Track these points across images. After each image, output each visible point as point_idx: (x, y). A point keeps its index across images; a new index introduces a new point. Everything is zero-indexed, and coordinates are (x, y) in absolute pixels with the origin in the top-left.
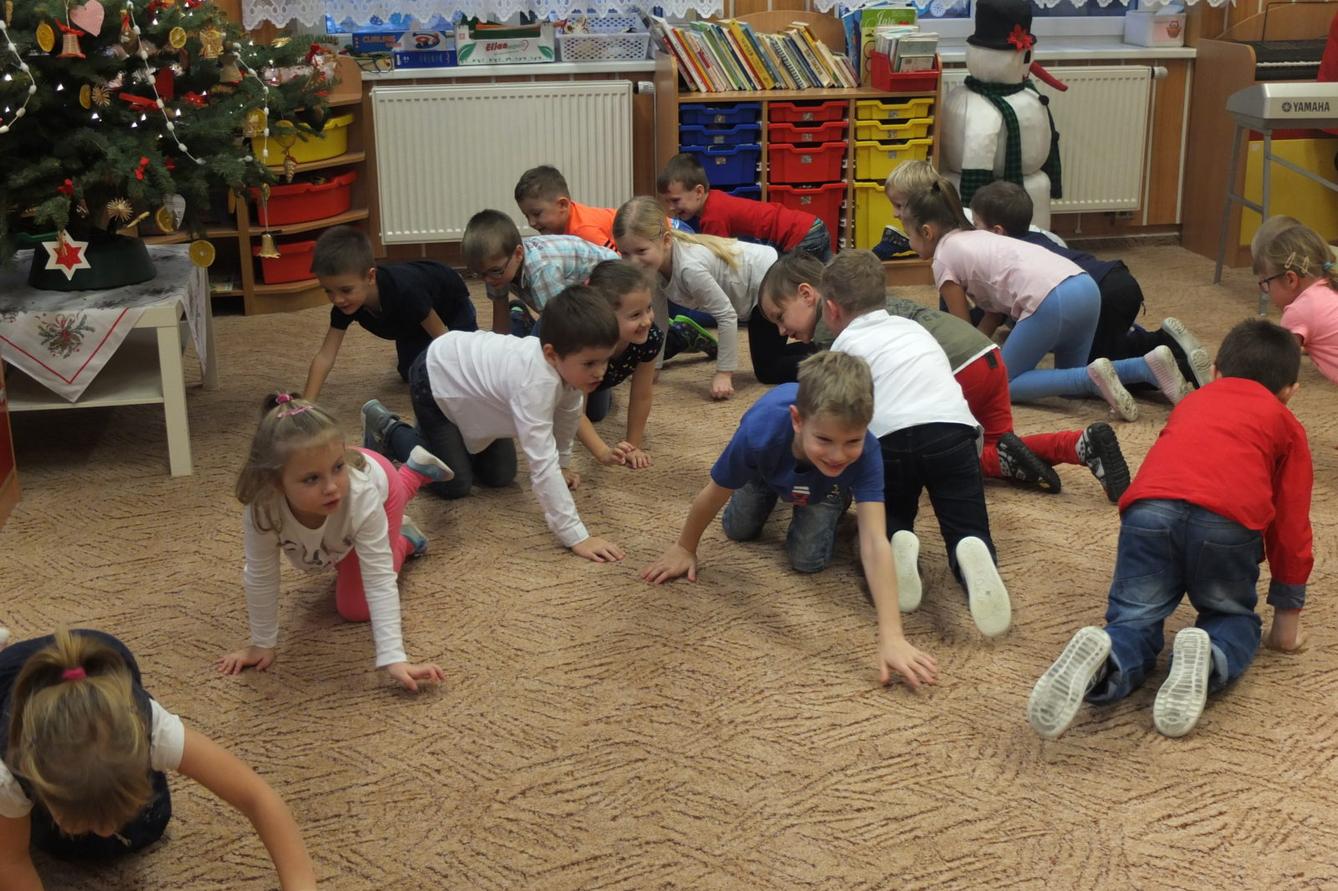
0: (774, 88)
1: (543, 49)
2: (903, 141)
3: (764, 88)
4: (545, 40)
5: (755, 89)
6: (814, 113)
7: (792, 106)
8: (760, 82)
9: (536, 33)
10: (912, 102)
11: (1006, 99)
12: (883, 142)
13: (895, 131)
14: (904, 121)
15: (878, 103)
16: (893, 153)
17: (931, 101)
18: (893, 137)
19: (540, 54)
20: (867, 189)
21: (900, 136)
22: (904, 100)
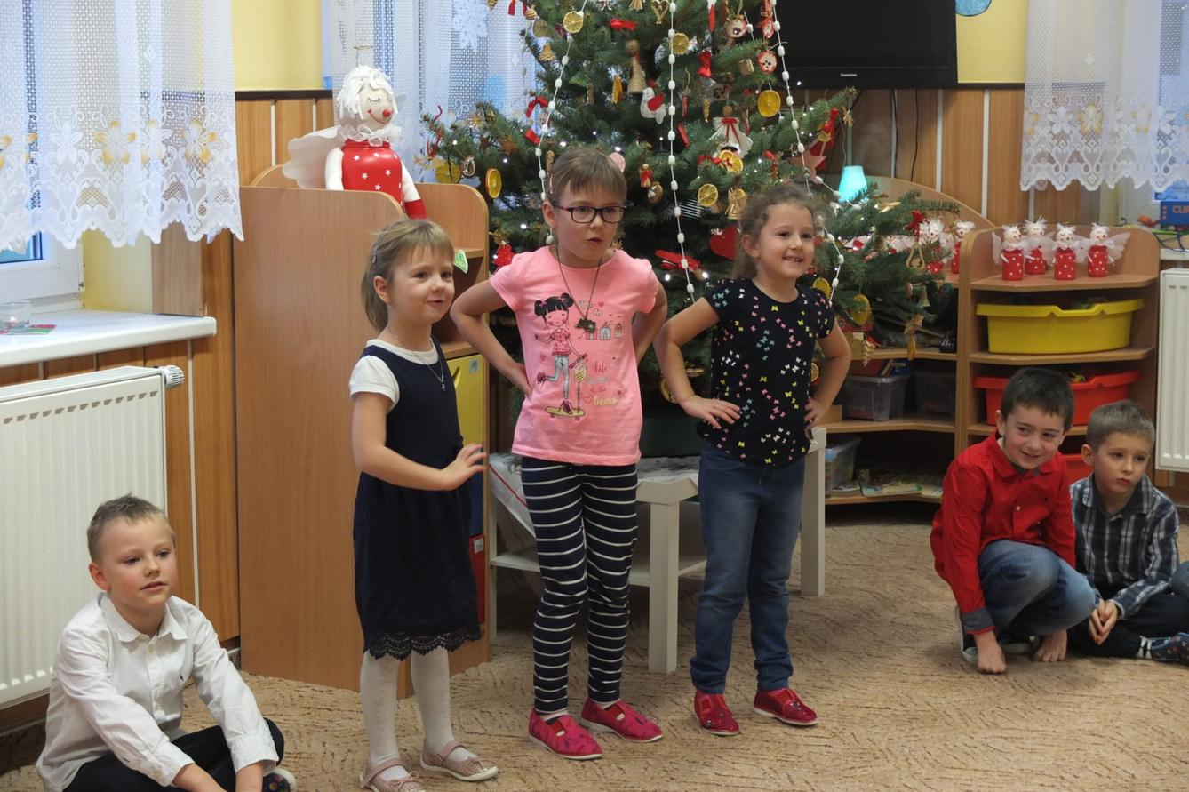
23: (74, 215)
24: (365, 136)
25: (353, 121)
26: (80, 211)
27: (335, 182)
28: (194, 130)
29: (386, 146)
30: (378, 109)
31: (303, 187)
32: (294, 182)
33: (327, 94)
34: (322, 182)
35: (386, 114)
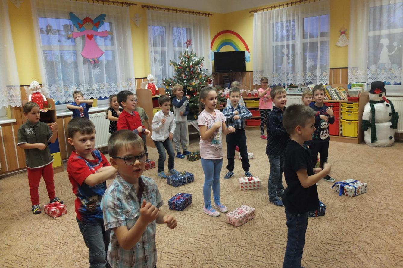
0: (331, 99)
1: (299, 90)
2: (352, 112)
3: (329, 99)
4: (299, 88)
5: (327, 99)
6: (333, 105)
7: (329, 103)
8: (329, 98)
9: (297, 87)
10: (353, 104)
11: (374, 104)
12: (347, 112)
13: (350, 110)
14: (352, 108)
15: (346, 103)
16: (350, 115)
17: (358, 104)
18: (350, 111)
19: (298, 91)
20: (344, 122)
21: (351, 111)
22: (352, 103)
24: (149, 83)
25: (149, 81)
27: (146, 88)
29: (152, 84)
35: (152, 80)
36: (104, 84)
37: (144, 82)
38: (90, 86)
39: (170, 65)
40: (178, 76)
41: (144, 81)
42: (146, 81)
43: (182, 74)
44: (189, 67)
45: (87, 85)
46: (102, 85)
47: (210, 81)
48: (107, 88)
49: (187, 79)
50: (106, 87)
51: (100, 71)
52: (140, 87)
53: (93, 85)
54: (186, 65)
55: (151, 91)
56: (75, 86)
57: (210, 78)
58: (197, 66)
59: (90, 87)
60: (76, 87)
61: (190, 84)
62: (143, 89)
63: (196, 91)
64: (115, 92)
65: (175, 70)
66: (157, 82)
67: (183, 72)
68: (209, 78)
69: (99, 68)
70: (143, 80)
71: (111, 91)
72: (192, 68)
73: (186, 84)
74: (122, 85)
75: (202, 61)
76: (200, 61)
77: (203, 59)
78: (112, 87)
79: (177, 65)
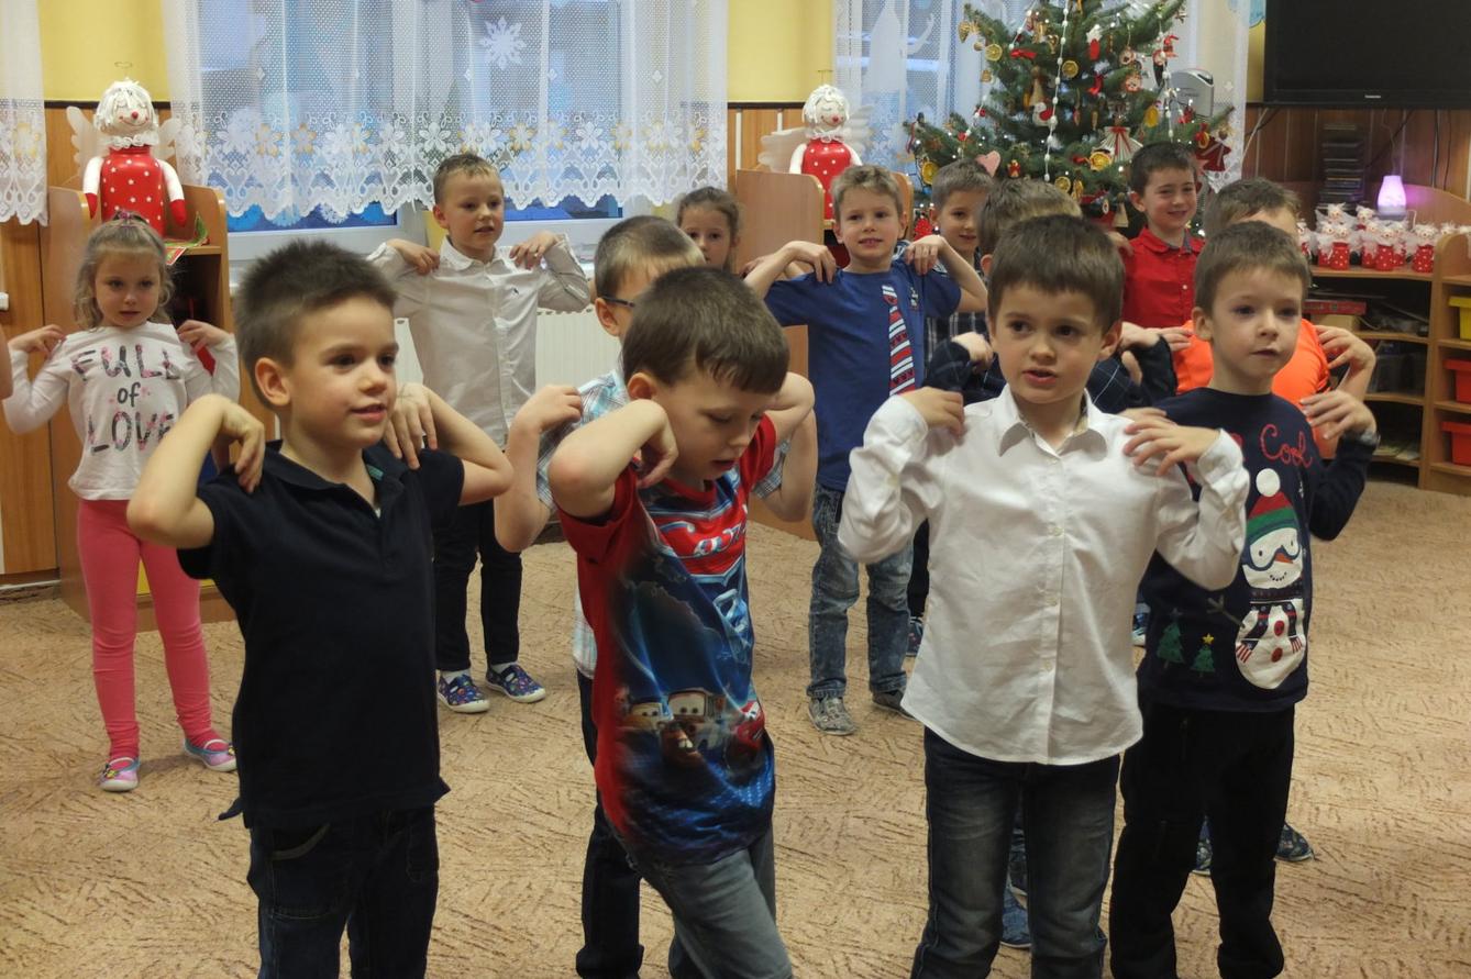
23: (595, 185)
24: (817, 135)
25: (812, 124)
26: (599, 182)
27: (795, 168)
28: (691, 129)
29: (835, 143)
30: (829, 115)
31: (773, 170)
32: (767, 167)
33: (800, 106)
34: (788, 166)
35: (836, 120)
36: (533, 129)
37: (788, 132)
38: (447, 134)
39: (964, 35)
40: (1006, 105)
41: (784, 127)
42: (800, 125)
43: (1031, 92)
44: (1078, 50)
45: (434, 126)
46: (521, 128)
47: (1216, 152)
48: (551, 150)
49: (1061, 131)
50: (546, 144)
51: (523, 45)
52: (757, 163)
53: (469, 129)
54: (1063, 40)
55: (820, 186)
56: (357, 128)
57: (1215, 134)
58: (1134, 48)
59: (446, 141)
60: (366, 135)
61: (1075, 160)
62: (770, 174)
63: (1114, 209)
64: (599, 177)
65: (992, 63)
66: (865, 133)
67: (1037, 84)
68: (1205, 128)
69: (517, 27)
70: (780, 115)
71: (571, 172)
72: (1098, 61)
73: (1047, 157)
74: (644, 135)
75: (1173, 19)
76: (1160, 16)
77: (1175, 10)
78: (584, 145)
79: (1004, 38)
